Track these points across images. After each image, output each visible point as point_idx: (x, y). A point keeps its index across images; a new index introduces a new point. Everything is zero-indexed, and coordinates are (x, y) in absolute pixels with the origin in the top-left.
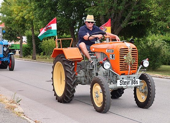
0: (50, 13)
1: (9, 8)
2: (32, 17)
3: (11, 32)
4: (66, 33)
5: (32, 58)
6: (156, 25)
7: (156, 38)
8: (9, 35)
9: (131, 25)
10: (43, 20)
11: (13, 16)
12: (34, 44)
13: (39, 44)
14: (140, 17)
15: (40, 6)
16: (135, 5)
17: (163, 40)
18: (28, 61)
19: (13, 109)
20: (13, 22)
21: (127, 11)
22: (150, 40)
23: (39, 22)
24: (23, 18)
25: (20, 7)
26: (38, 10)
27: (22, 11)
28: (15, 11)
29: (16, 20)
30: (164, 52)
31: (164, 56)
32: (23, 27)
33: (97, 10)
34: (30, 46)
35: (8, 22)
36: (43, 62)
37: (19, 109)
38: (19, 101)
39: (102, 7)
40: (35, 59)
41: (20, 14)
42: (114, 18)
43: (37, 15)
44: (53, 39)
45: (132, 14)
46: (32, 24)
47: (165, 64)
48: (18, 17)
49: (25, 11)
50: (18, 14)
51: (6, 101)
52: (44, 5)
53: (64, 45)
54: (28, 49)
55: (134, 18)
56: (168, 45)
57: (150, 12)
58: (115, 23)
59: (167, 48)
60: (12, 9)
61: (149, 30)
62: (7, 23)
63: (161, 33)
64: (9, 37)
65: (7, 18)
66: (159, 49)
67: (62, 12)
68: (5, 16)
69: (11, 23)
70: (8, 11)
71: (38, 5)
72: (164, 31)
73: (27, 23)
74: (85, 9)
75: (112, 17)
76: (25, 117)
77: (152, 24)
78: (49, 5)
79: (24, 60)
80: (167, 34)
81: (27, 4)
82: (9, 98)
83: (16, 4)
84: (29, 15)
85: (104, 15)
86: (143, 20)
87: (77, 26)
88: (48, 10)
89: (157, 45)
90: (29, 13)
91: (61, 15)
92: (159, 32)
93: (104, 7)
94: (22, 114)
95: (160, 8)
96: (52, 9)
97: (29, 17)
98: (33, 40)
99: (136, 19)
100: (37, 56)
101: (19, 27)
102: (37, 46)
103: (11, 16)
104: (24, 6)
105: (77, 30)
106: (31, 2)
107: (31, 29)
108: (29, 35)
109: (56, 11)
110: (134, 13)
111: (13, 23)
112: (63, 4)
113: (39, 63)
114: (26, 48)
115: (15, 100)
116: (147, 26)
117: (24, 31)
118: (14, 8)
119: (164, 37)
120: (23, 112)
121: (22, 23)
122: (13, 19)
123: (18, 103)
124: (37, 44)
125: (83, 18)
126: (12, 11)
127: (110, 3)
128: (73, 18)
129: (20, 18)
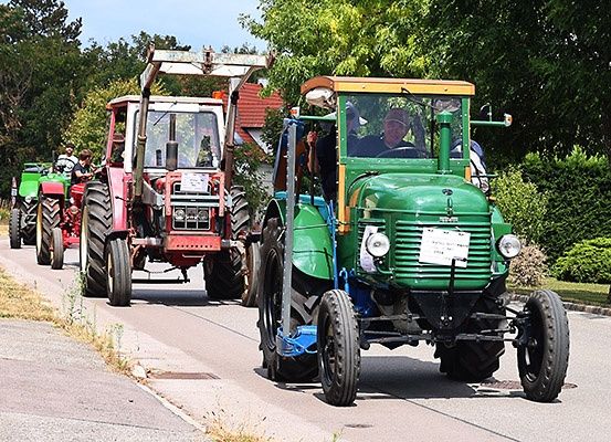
1: (307, 15)
2: (416, 63)
4: (583, 143)
11: (329, 56)
24: (373, 64)
27: (370, 33)
28: (338, 31)
41: (360, 48)
43: (443, 50)
44: (519, 174)
48: (351, 60)
49: (383, 32)
50: (350, 47)
53: (570, 204)
60: (320, 21)
65: (298, 63)
67: (566, 35)
68: (288, 53)
70: (303, 29)
84: (401, 50)
90: (404, 42)
91: (560, 49)
97: (402, 62)
104: (380, 5)
118: (331, 16)
126: (321, 31)
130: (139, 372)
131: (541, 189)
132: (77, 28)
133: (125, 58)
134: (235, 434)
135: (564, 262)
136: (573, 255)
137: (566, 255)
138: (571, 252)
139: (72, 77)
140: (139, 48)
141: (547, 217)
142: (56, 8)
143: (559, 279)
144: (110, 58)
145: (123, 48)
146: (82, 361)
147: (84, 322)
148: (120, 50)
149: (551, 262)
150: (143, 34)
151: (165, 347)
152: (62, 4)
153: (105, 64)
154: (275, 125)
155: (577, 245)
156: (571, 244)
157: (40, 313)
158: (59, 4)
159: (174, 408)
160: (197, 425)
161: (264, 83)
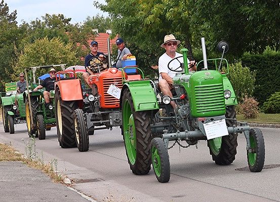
2: (185, 14)
3: (137, 55)
10: (213, 18)
11: (140, 15)
23: (202, 24)
24: (162, 17)
28: (143, 3)
29: (147, 26)
35: (127, 32)
43: (197, 7)
44: (240, 63)
48: (151, 17)
50: (150, 10)
53: (267, 75)
62: (126, 34)
68: (120, 17)
69: (135, 34)
84: (176, 9)
103: (133, 15)
111: (140, 34)
121: (161, 30)
122: (137, 23)
129: (155, 18)
130: (68, 181)
131: (252, 69)
132: (15, 15)
133: (40, 27)
135: (268, 104)
136: (271, 100)
137: (268, 101)
138: (270, 99)
139: (15, 40)
140: (46, 22)
141: (256, 83)
142: (3, 7)
143: (266, 113)
144: (32, 28)
145: (38, 23)
146: (39, 179)
147: (37, 159)
148: (37, 24)
149: (261, 105)
150: (47, 15)
151: (78, 167)
152: (6, 5)
153: (31, 32)
155: (273, 95)
156: (269, 95)
157: (15, 157)
158: (4, 4)
159: (87, 197)
161: (110, 32)
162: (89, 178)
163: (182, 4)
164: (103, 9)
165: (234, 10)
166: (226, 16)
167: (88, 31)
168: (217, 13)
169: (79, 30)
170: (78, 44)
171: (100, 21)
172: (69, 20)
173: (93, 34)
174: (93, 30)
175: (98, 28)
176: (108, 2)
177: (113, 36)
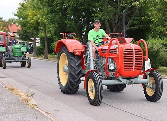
0: (61, 18)
1: (24, 12)
2: (44, 21)
3: (26, 34)
5: (45, 57)
6: (155, 30)
7: (155, 42)
8: (24, 36)
9: (133, 30)
11: (29, 19)
12: (46, 45)
13: (50, 45)
14: (142, 22)
15: (52, 11)
16: (137, 11)
17: (162, 44)
18: (40, 59)
19: (28, 102)
20: (28, 25)
21: (129, 16)
22: (150, 43)
23: (51, 25)
24: (37, 21)
25: (34, 11)
26: (50, 14)
27: (36, 16)
28: (30, 15)
29: (31, 24)
30: (162, 54)
31: (162, 58)
32: (37, 29)
33: (103, 15)
34: (43, 47)
35: (23, 25)
36: (54, 61)
37: (33, 101)
38: (33, 95)
39: (108, 12)
40: (47, 58)
41: (34, 18)
42: (118, 23)
43: (49, 19)
45: (134, 20)
46: (45, 27)
47: (163, 66)
48: (33, 20)
49: (39, 16)
50: (32, 18)
51: (21, 94)
52: (55, 10)
54: (41, 49)
55: (136, 23)
56: (166, 49)
57: (150, 18)
58: (118, 27)
59: (164, 51)
60: (27, 13)
61: (149, 34)
63: (160, 37)
64: (25, 38)
65: (23, 21)
66: (157, 52)
67: (71, 17)
68: (21, 19)
69: (26, 26)
70: (24, 15)
71: (50, 10)
72: (162, 35)
73: (40, 27)
74: (91, 15)
75: (116, 21)
76: (38, 109)
77: (152, 29)
78: (60, 10)
79: (38, 59)
80: (165, 39)
81: (40, 9)
82: (24, 92)
83: (31, 9)
84: (42, 19)
85: (109, 20)
86: (144, 25)
87: (85, 29)
88: (59, 14)
89: (156, 48)
90: (42, 17)
91: (70, 19)
92: (158, 36)
93: (109, 13)
94: (35, 106)
95: (159, 15)
96: (63, 14)
97: (42, 21)
98: (46, 41)
99: (137, 24)
100: (49, 56)
101: (33, 30)
102: (49, 47)
103: (26, 19)
104: (38, 11)
105: (84, 33)
106: (44, 8)
107: (44, 31)
108: (42, 37)
109: (66, 16)
110: (136, 18)
112: (73, 10)
113: (51, 62)
114: (39, 48)
115: (29, 94)
116: (147, 31)
117: (38, 33)
118: (29, 12)
119: (162, 41)
120: (36, 104)
121: (36, 26)
122: (28, 22)
123: (31, 97)
124: (49, 45)
125: (90, 23)
126: (27, 15)
127: (115, 9)
128: (81, 22)
129: (34, 21)
134: (11, 88)
154: (19, 32)
160: (4, 86)
161: (17, 24)
162: (2, 76)
163: (44, 17)
164: (15, 15)
165: (63, 22)
166: (60, 24)
167: (9, 23)
168: (56, 22)
169: (6, 22)
170: (5, 27)
171: (14, 20)
172: (2, 18)
173: (11, 24)
174: (11, 23)
175: (13, 22)
176: (17, 13)
177: (18, 26)
